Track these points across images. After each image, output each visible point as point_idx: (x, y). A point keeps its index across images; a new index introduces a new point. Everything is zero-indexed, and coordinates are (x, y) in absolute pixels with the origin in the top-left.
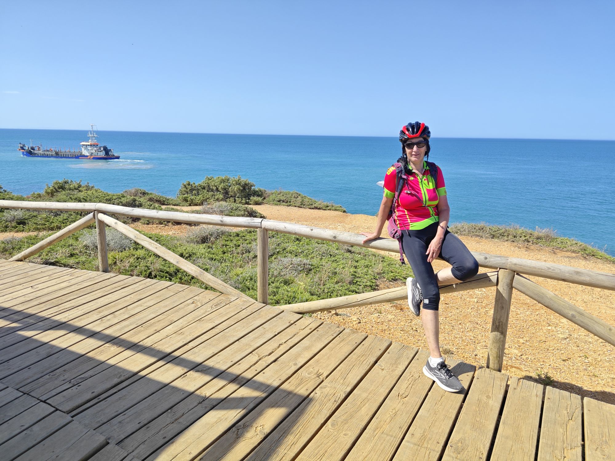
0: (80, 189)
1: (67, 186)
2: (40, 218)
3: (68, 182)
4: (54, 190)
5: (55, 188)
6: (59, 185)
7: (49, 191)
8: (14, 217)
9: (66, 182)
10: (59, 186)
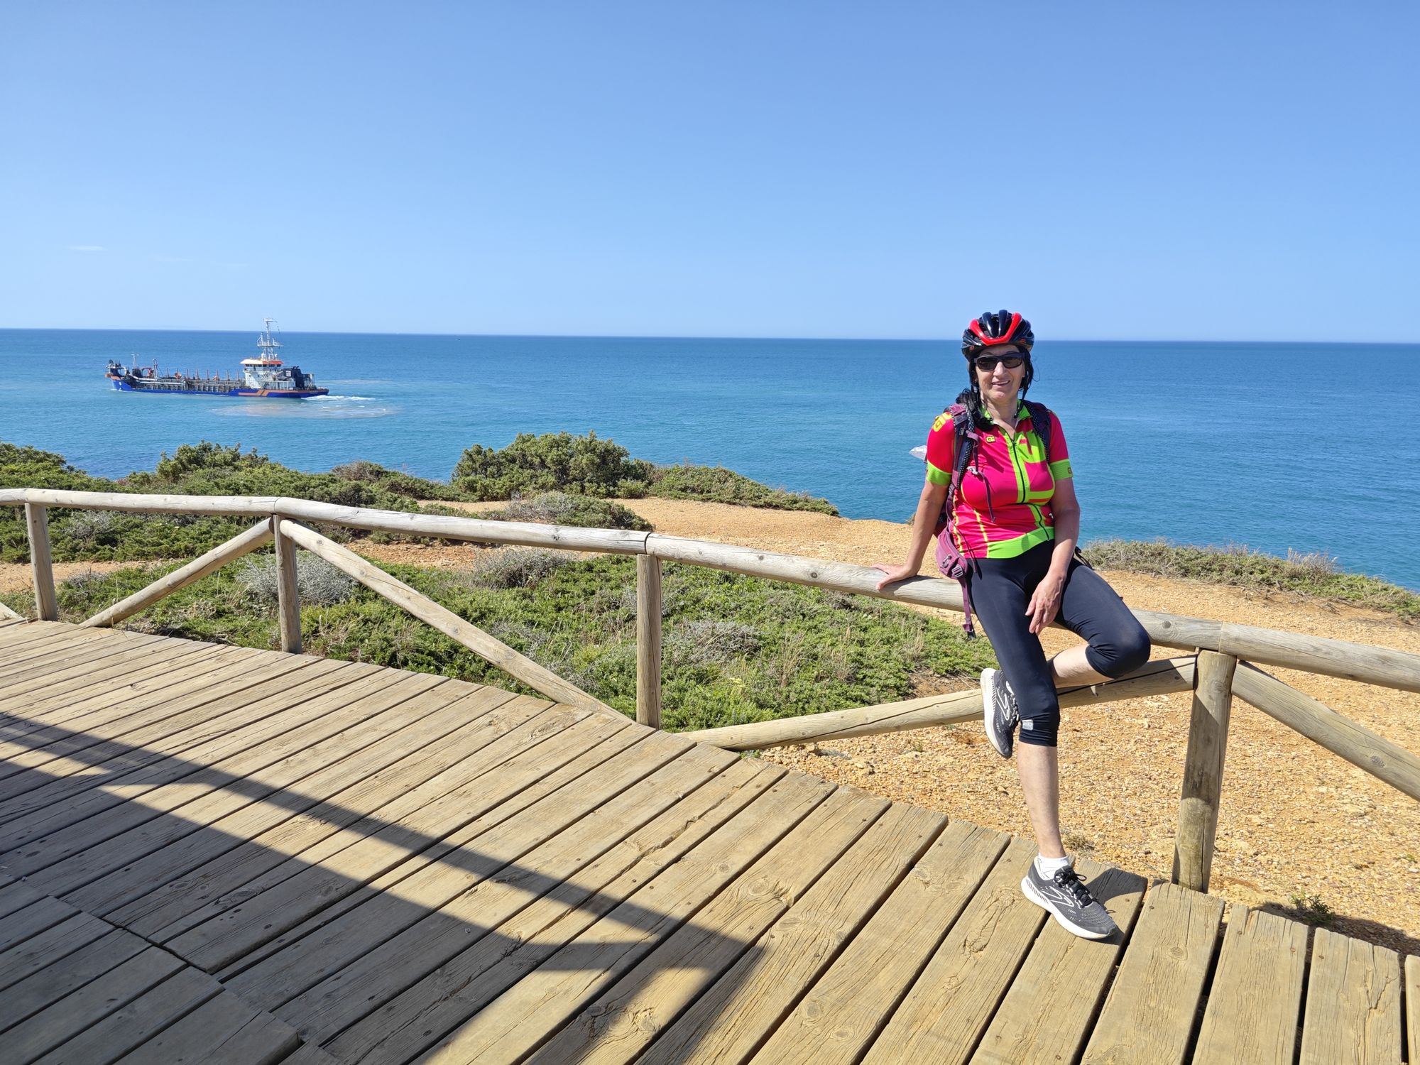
0: (236, 463)
1: (207, 458)
2: (149, 529)
3: (210, 449)
4: (179, 466)
5: (181, 463)
6: (189, 454)
7: (168, 468)
8: (93, 527)
9: (206, 449)
10: (189, 457)
